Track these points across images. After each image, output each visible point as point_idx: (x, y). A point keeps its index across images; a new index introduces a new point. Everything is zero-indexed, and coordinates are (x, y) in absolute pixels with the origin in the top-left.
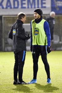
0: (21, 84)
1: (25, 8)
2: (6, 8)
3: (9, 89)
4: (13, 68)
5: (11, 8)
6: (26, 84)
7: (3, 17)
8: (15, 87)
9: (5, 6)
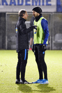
0: (24, 83)
1: (29, 5)
2: (10, 5)
3: (11, 88)
4: (16, 66)
5: (15, 5)
6: (29, 83)
7: (7, 13)
8: (17, 86)
9: (9, 3)
